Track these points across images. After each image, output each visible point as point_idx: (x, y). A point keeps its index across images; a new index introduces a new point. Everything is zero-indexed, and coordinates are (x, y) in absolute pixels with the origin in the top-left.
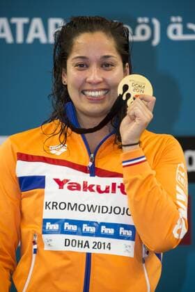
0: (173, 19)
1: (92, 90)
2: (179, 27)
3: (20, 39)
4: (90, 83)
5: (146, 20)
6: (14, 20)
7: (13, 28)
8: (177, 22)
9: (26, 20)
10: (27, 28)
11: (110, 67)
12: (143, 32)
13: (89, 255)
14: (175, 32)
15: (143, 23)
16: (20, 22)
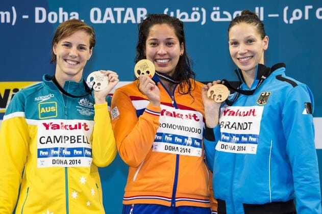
0: (214, 9)
1: (161, 59)
2: (218, 13)
3: (119, 21)
4: (159, 54)
5: (197, 9)
6: (115, 9)
7: (115, 14)
8: (216, 10)
9: (123, 9)
10: (123, 14)
11: (171, 45)
12: (196, 16)
13: (178, 156)
14: (215, 16)
15: (196, 11)
16: (119, 10)
